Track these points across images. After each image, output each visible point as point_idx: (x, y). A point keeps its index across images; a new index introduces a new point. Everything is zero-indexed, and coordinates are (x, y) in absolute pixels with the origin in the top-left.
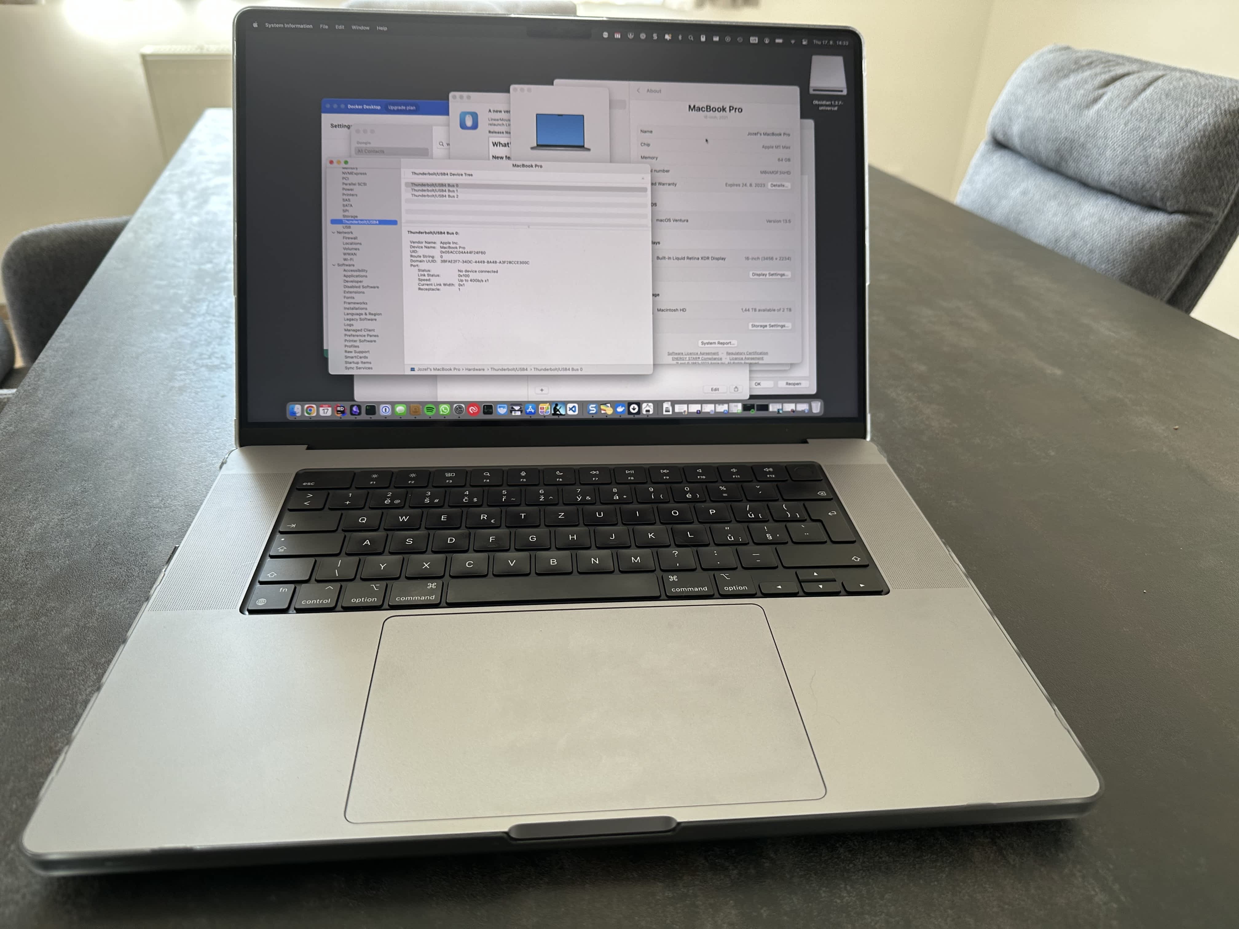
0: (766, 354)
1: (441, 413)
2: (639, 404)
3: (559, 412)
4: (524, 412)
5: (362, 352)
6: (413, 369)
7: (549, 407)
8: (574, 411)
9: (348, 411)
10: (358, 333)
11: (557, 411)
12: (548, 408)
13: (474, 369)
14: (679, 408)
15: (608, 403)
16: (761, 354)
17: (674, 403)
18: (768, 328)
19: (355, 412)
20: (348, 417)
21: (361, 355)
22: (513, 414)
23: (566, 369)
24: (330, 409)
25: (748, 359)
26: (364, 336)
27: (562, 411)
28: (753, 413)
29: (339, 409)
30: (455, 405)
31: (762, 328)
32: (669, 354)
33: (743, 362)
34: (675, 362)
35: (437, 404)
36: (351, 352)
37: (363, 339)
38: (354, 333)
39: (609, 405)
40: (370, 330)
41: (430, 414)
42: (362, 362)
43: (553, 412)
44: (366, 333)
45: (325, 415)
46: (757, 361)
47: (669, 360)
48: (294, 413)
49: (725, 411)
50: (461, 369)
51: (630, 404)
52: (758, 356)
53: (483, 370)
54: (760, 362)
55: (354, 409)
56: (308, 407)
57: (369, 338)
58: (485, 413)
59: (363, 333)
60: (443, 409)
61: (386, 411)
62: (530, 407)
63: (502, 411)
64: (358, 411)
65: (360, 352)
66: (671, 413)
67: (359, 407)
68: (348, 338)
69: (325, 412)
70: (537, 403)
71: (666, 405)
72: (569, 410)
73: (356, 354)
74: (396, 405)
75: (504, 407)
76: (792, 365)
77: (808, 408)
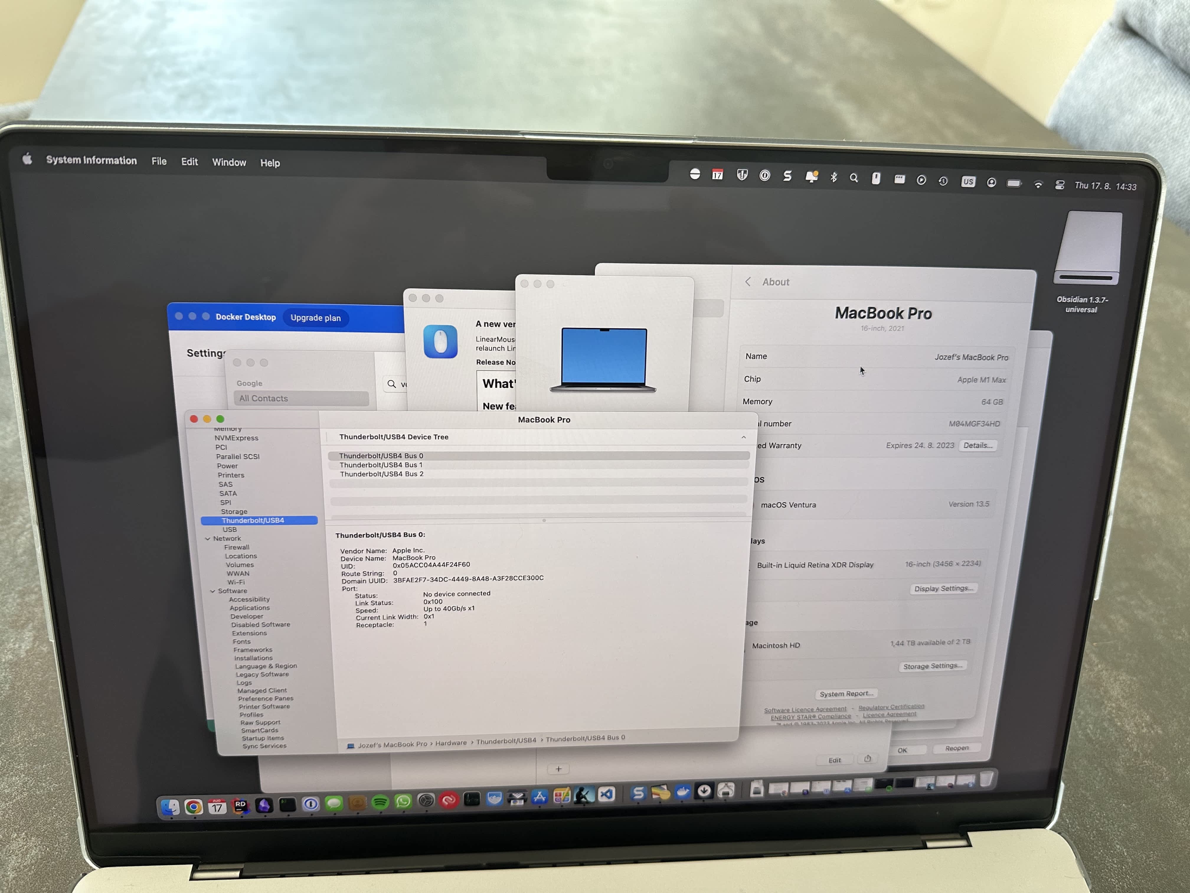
0: (921, 707)
1: (398, 806)
2: (713, 785)
3: (586, 799)
4: (529, 801)
5: (269, 723)
6: (351, 746)
7: (570, 792)
8: (609, 798)
9: (252, 807)
10: (260, 695)
11: (582, 798)
12: (568, 793)
13: (450, 743)
14: (774, 789)
15: (663, 785)
16: (913, 707)
17: (767, 782)
18: (930, 670)
19: (264, 808)
20: (253, 815)
21: (266, 727)
22: (512, 803)
23: (598, 738)
24: (224, 805)
25: (892, 716)
26: (271, 699)
27: (590, 798)
28: (890, 791)
29: (237, 804)
30: (419, 796)
31: (920, 670)
32: (767, 712)
33: (884, 720)
34: (775, 724)
35: (392, 794)
36: (251, 723)
37: (268, 703)
38: (253, 695)
39: (665, 787)
40: (278, 691)
41: (380, 808)
42: (269, 738)
43: (575, 799)
44: (273, 695)
45: (217, 813)
46: (905, 719)
47: (766, 720)
48: (170, 812)
49: (846, 789)
50: (429, 744)
51: (698, 784)
52: (908, 711)
53: (465, 743)
54: (911, 719)
55: (262, 804)
56: (189, 804)
57: (278, 703)
58: (466, 804)
59: (268, 695)
60: (401, 800)
61: (311, 806)
62: (540, 793)
63: (495, 800)
64: (268, 807)
65: (264, 723)
66: (762, 795)
67: (269, 801)
68: (244, 703)
69: (217, 810)
70: (549, 789)
71: (754, 785)
72: (602, 796)
73: (260, 727)
74: (326, 798)
75: (497, 796)
76: (959, 722)
77: (974, 781)
